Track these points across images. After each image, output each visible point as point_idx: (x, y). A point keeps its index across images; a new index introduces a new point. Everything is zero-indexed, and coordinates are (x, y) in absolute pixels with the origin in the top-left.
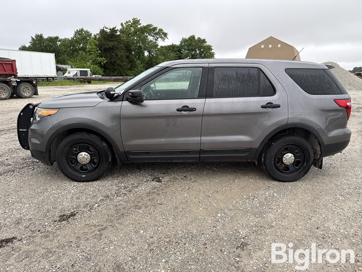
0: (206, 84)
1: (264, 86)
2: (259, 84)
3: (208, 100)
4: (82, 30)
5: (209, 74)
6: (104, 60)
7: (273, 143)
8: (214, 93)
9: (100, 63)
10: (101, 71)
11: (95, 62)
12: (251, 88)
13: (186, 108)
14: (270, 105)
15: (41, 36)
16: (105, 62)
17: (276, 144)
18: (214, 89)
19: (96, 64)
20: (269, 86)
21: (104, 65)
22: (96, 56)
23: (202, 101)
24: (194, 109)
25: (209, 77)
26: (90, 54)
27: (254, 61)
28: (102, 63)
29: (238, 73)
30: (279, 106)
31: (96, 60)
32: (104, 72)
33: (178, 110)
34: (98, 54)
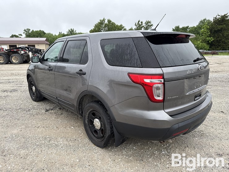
4: (205, 19)
6: (211, 39)
9: (208, 41)
10: (207, 47)
11: (204, 41)
15: (178, 27)
16: (212, 40)
19: (205, 42)
21: (212, 42)
22: (206, 36)
26: (202, 36)
28: (210, 41)
31: (205, 39)
32: (210, 47)
34: (208, 35)
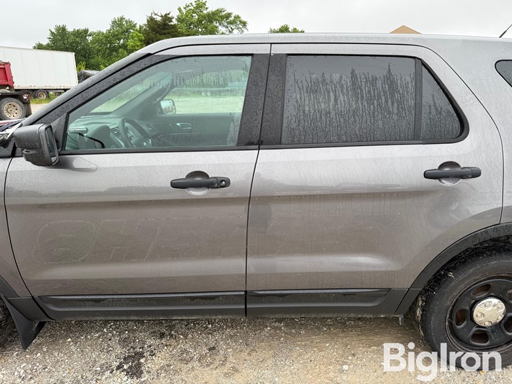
0: (261, 106)
1: (433, 111)
2: (418, 106)
3: (267, 155)
5: (272, 77)
7: (451, 275)
8: (284, 135)
12: (395, 117)
13: (199, 179)
14: (450, 171)
15: (64, 29)
17: (461, 277)
18: (285, 121)
20: (449, 112)
23: (249, 156)
24: (222, 183)
25: (270, 86)
27: (404, 39)
29: (357, 72)
30: (476, 174)
33: (176, 185)
